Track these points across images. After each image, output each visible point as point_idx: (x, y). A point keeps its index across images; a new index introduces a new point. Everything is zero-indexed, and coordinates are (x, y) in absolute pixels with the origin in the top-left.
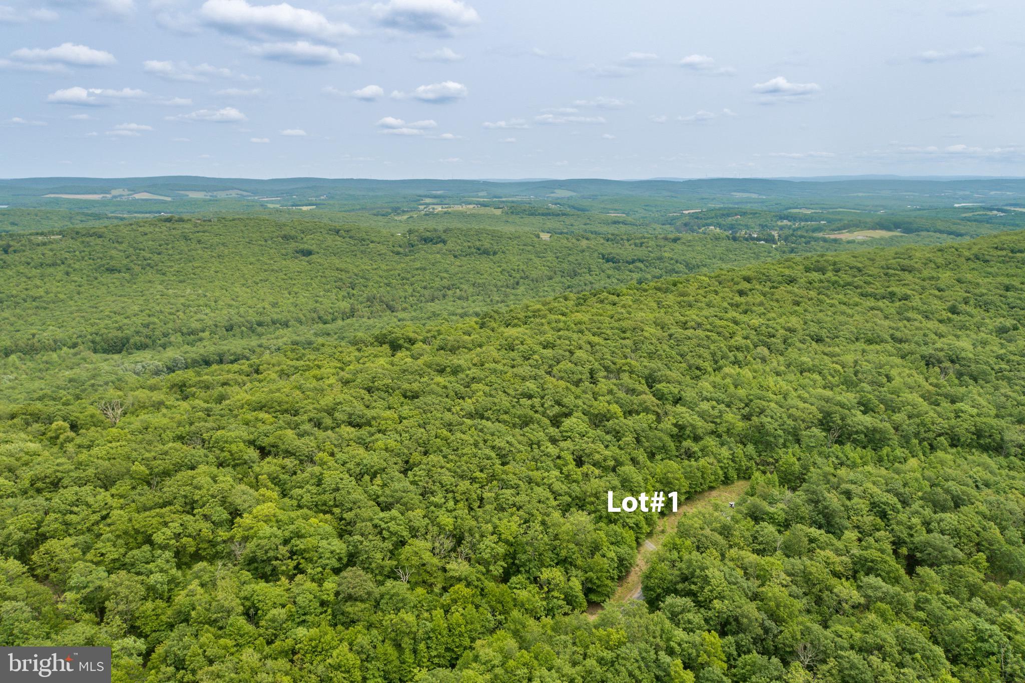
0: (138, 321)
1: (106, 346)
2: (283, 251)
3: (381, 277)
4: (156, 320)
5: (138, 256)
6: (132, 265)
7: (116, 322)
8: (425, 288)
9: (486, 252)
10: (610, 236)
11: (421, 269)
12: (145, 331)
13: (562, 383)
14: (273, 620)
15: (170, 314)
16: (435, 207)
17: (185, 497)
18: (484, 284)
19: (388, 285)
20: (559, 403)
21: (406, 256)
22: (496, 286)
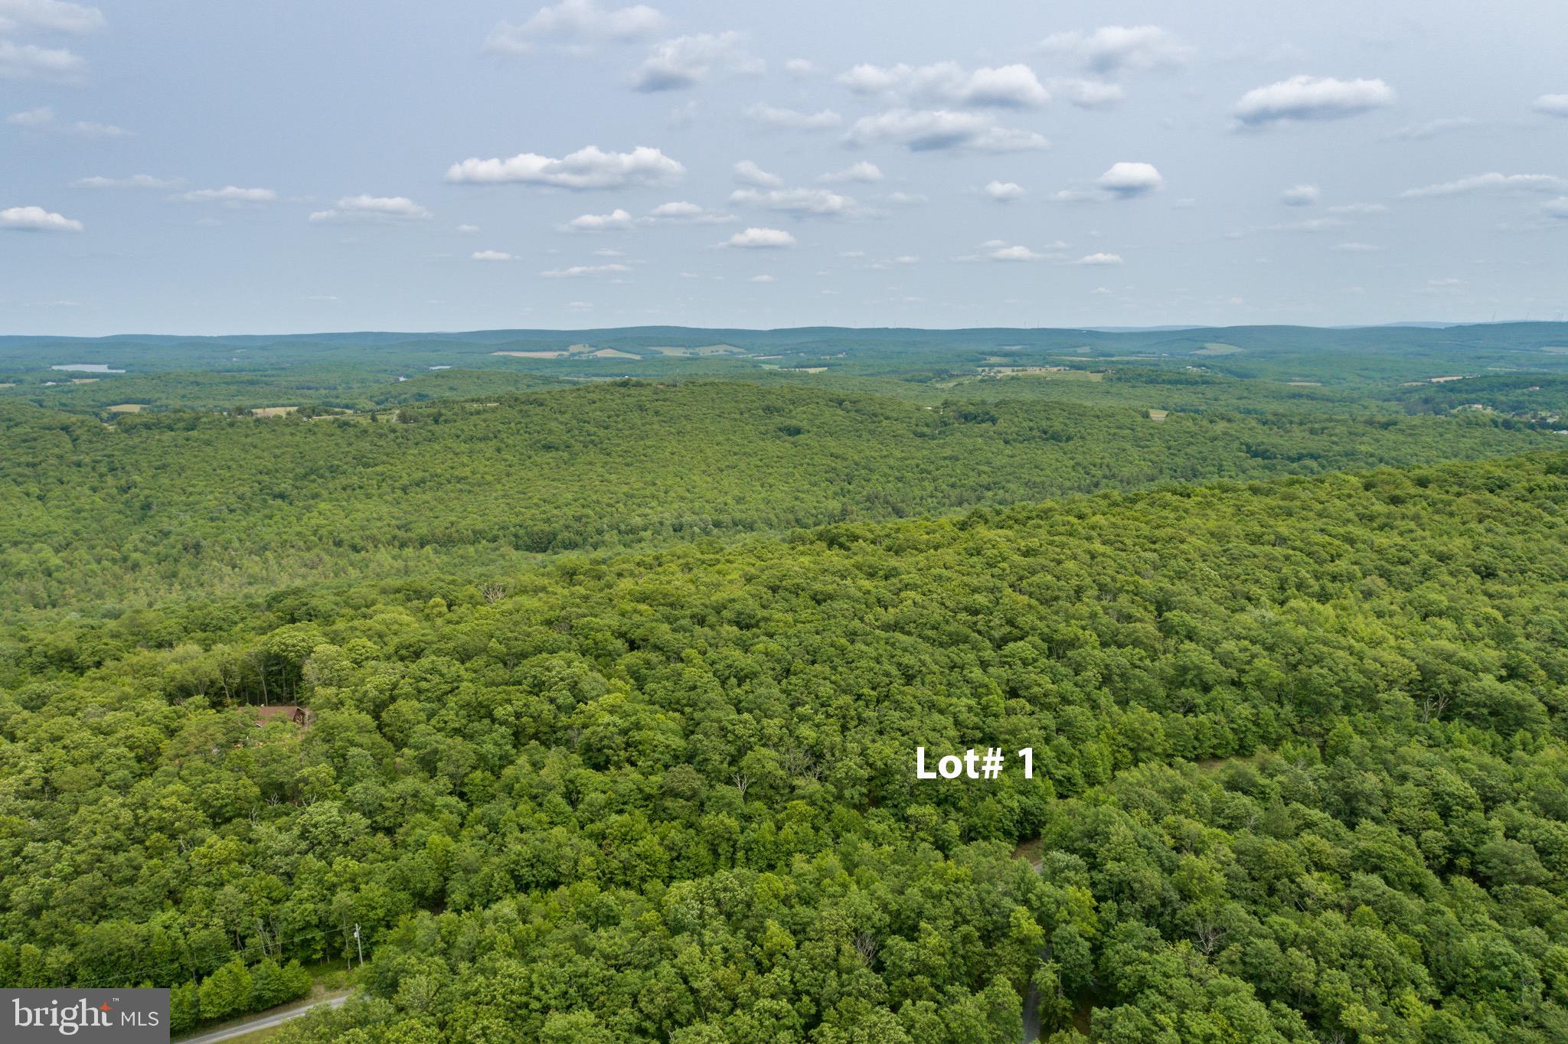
0: (569, 512)
1: (529, 542)
2: (762, 429)
3: (891, 468)
4: (591, 512)
5: (581, 429)
6: (572, 441)
7: (544, 512)
8: (953, 486)
9: (1055, 437)
10: (1270, 417)
11: (950, 458)
12: (576, 525)
13: (1025, 599)
14: (591, 805)
15: (609, 505)
16: (1002, 369)
17: (535, 677)
18: (1043, 483)
19: (899, 479)
20: (1011, 622)
21: (933, 438)
22: (1060, 487)
